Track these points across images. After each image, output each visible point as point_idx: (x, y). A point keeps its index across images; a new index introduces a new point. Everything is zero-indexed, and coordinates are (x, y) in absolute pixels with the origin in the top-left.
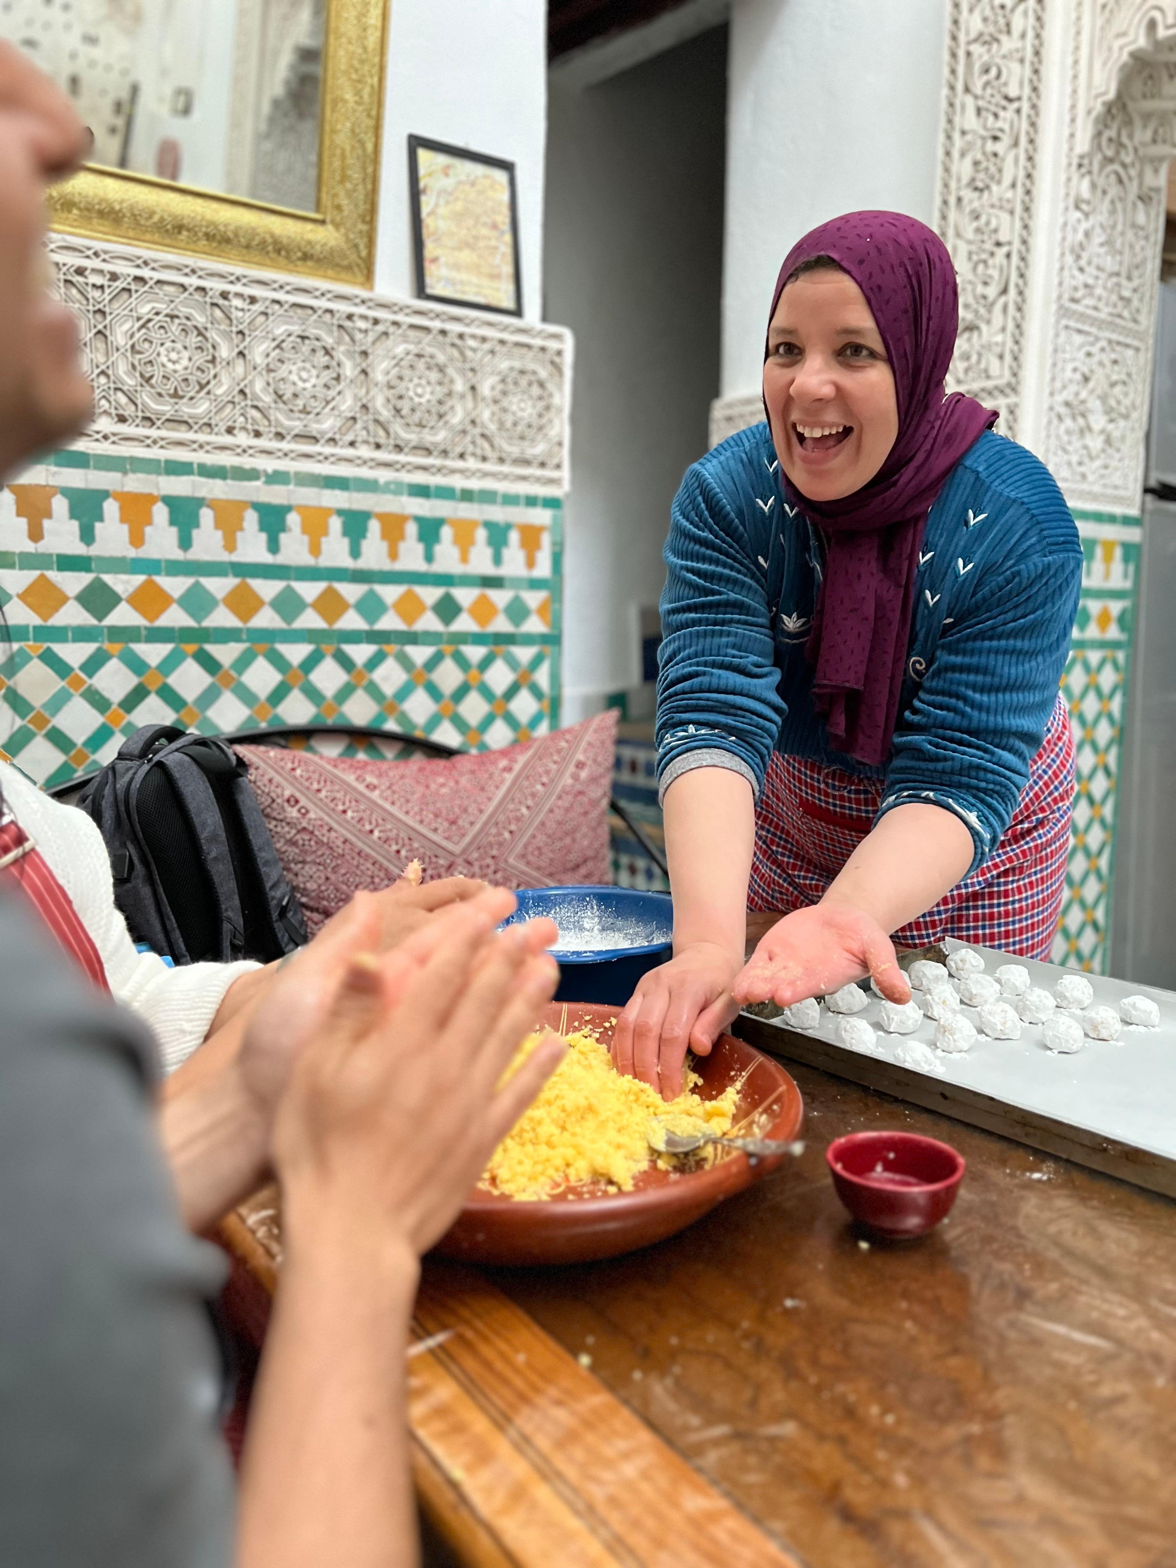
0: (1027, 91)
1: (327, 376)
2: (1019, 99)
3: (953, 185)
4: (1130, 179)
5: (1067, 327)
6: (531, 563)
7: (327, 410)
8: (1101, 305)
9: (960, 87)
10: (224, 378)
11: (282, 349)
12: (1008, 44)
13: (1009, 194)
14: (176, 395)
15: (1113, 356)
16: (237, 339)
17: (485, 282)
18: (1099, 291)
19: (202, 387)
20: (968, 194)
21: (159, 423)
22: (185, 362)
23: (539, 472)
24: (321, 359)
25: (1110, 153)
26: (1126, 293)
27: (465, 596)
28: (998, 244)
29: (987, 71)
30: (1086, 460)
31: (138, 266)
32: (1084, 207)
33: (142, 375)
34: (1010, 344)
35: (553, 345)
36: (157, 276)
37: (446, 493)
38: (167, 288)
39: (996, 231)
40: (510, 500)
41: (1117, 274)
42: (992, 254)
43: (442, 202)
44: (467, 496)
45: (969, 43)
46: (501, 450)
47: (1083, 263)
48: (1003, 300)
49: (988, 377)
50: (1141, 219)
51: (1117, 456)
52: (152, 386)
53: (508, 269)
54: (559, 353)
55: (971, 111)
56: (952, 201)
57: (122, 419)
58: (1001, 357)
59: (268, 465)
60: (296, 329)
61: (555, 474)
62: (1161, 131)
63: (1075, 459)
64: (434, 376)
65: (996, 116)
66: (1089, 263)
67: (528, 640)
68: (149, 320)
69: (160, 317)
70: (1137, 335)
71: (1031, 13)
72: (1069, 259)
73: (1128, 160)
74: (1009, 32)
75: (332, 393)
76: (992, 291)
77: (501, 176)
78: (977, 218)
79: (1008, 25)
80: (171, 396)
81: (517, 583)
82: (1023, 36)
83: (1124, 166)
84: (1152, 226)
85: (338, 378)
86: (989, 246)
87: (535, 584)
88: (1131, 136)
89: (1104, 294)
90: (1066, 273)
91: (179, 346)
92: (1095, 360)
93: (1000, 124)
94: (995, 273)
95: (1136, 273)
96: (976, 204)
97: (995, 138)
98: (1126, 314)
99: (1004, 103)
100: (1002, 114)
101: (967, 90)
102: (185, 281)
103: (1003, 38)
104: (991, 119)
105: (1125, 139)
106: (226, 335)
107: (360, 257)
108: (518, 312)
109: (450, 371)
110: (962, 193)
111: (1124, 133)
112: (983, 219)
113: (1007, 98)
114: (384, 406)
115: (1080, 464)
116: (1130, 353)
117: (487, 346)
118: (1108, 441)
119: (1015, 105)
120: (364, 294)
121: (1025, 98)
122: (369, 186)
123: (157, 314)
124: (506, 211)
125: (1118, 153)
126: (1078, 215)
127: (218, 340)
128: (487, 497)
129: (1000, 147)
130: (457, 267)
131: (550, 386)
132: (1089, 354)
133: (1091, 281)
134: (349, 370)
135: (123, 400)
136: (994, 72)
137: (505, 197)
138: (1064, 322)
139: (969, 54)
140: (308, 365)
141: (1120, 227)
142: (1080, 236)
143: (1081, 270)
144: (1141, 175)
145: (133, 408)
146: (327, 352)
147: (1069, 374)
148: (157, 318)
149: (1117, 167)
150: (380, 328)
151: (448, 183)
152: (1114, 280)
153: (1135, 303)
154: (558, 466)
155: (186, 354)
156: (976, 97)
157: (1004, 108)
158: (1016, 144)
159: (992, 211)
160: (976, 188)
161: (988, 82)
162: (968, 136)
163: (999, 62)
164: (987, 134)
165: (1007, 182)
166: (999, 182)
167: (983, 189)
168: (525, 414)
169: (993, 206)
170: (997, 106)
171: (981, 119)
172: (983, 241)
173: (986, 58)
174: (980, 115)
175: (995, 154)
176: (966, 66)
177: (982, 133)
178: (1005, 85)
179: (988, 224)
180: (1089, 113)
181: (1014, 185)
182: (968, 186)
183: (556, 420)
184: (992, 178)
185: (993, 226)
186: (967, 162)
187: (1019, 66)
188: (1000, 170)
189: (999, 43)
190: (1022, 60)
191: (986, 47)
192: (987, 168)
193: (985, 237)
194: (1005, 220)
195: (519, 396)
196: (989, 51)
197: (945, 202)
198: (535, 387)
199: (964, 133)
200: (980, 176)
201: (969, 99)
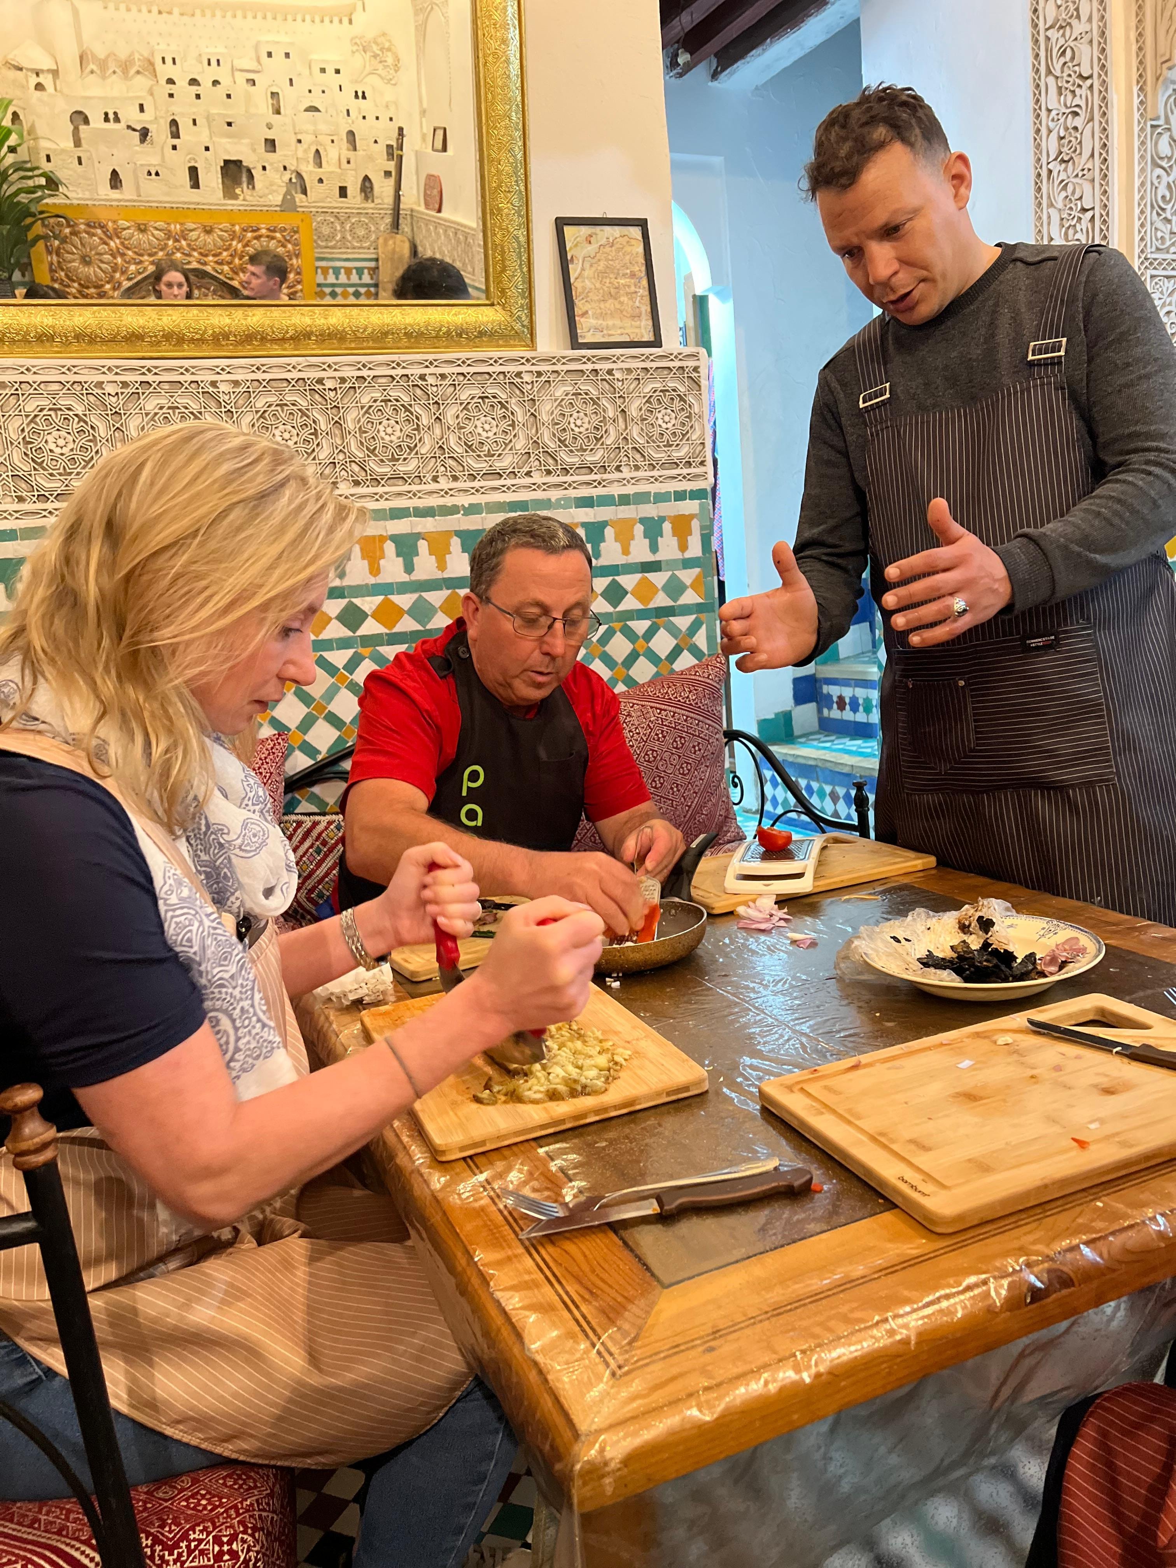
0: (1096, 69)
1: (504, 425)
2: (1090, 77)
3: (1044, 158)
5: (1152, 277)
6: (683, 547)
7: (506, 451)
9: (1043, 69)
10: (426, 438)
11: (468, 410)
12: (1079, 27)
13: (1089, 165)
14: (393, 459)
16: (433, 408)
17: (628, 323)
19: (411, 449)
20: (1055, 166)
21: (383, 482)
22: (398, 433)
23: (685, 471)
24: (500, 412)
27: (628, 581)
28: (1084, 210)
29: (1064, 53)
31: (359, 369)
32: (1164, 163)
33: (368, 449)
35: (691, 363)
36: (372, 373)
37: (606, 501)
38: (381, 380)
39: (1081, 198)
40: (661, 498)
42: (1080, 219)
43: (587, 265)
44: (625, 500)
45: (1047, 30)
46: (651, 458)
47: (1167, 215)
52: (376, 456)
53: (646, 308)
54: (696, 370)
55: (1053, 90)
56: (1044, 174)
57: (357, 483)
59: (465, 500)
60: (477, 392)
61: (700, 470)
64: (590, 409)
65: (1073, 92)
67: (685, 610)
68: (370, 407)
69: (378, 403)
74: (1078, 17)
75: (509, 437)
77: (635, 232)
78: (1065, 188)
79: (1077, 9)
80: (389, 460)
81: (672, 564)
82: (1090, 20)
85: (513, 425)
87: (687, 564)
90: (1148, 228)
91: (392, 422)
93: (1077, 101)
96: (1063, 176)
97: (1076, 114)
99: (1078, 81)
100: (1078, 91)
101: (1049, 72)
102: (393, 373)
103: (1074, 22)
104: (1070, 97)
106: (426, 407)
107: (523, 326)
108: (657, 343)
109: (604, 402)
110: (1050, 166)
112: (1070, 188)
113: (1080, 76)
114: (551, 439)
117: (633, 376)
119: (1089, 82)
120: (528, 354)
121: (1095, 76)
122: (525, 269)
123: (375, 401)
124: (642, 260)
126: (1159, 171)
127: (420, 412)
128: (642, 498)
129: (1079, 122)
130: (602, 316)
131: (691, 399)
134: (520, 416)
135: (356, 468)
136: (1069, 53)
137: (640, 249)
138: (1150, 273)
139: (1048, 39)
140: (489, 419)
142: (1162, 192)
143: (1166, 221)
145: (364, 474)
146: (503, 406)
148: (375, 405)
150: (543, 379)
151: (591, 249)
154: (702, 463)
155: (398, 427)
156: (1057, 78)
157: (1080, 86)
158: (1091, 119)
159: (1075, 180)
160: (1063, 161)
161: (1065, 63)
162: (1054, 113)
163: (1072, 44)
164: (1068, 111)
165: (1086, 153)
166: (1080, 154)
167: (1068, 161)
168: (669, 425)
169: (1077, 176)
170: (1074, 84)
171: (1062, 97)
172: (1071, 209)
173: (1062, 41)
174: (1060, 94)
175: (1076, 129)
176: (1047, 50)
177: (1064, 110)
178: (1079, 65)
179: (1073, 193)
180: (1157, 79)
181: (1092, 155)
182: (1055, 159)
183: (697, 426)
184: (1075, 151)
185: (1077, 196)
186: (1054, 136)
187: (1089, 47)
188: (1080, 143)
189: (1071, 27)
190: (1091, 41)
191: (1061, 31)
192: (1070, 142)
193: (1072, 205)
194: (1087, 187)
195: (663, 411)
196: (1063, 35)
197: (1039, 175)
198: (676, 401)
199: (1049, 111)
200: (1065, 149)
201: (1051, 80)
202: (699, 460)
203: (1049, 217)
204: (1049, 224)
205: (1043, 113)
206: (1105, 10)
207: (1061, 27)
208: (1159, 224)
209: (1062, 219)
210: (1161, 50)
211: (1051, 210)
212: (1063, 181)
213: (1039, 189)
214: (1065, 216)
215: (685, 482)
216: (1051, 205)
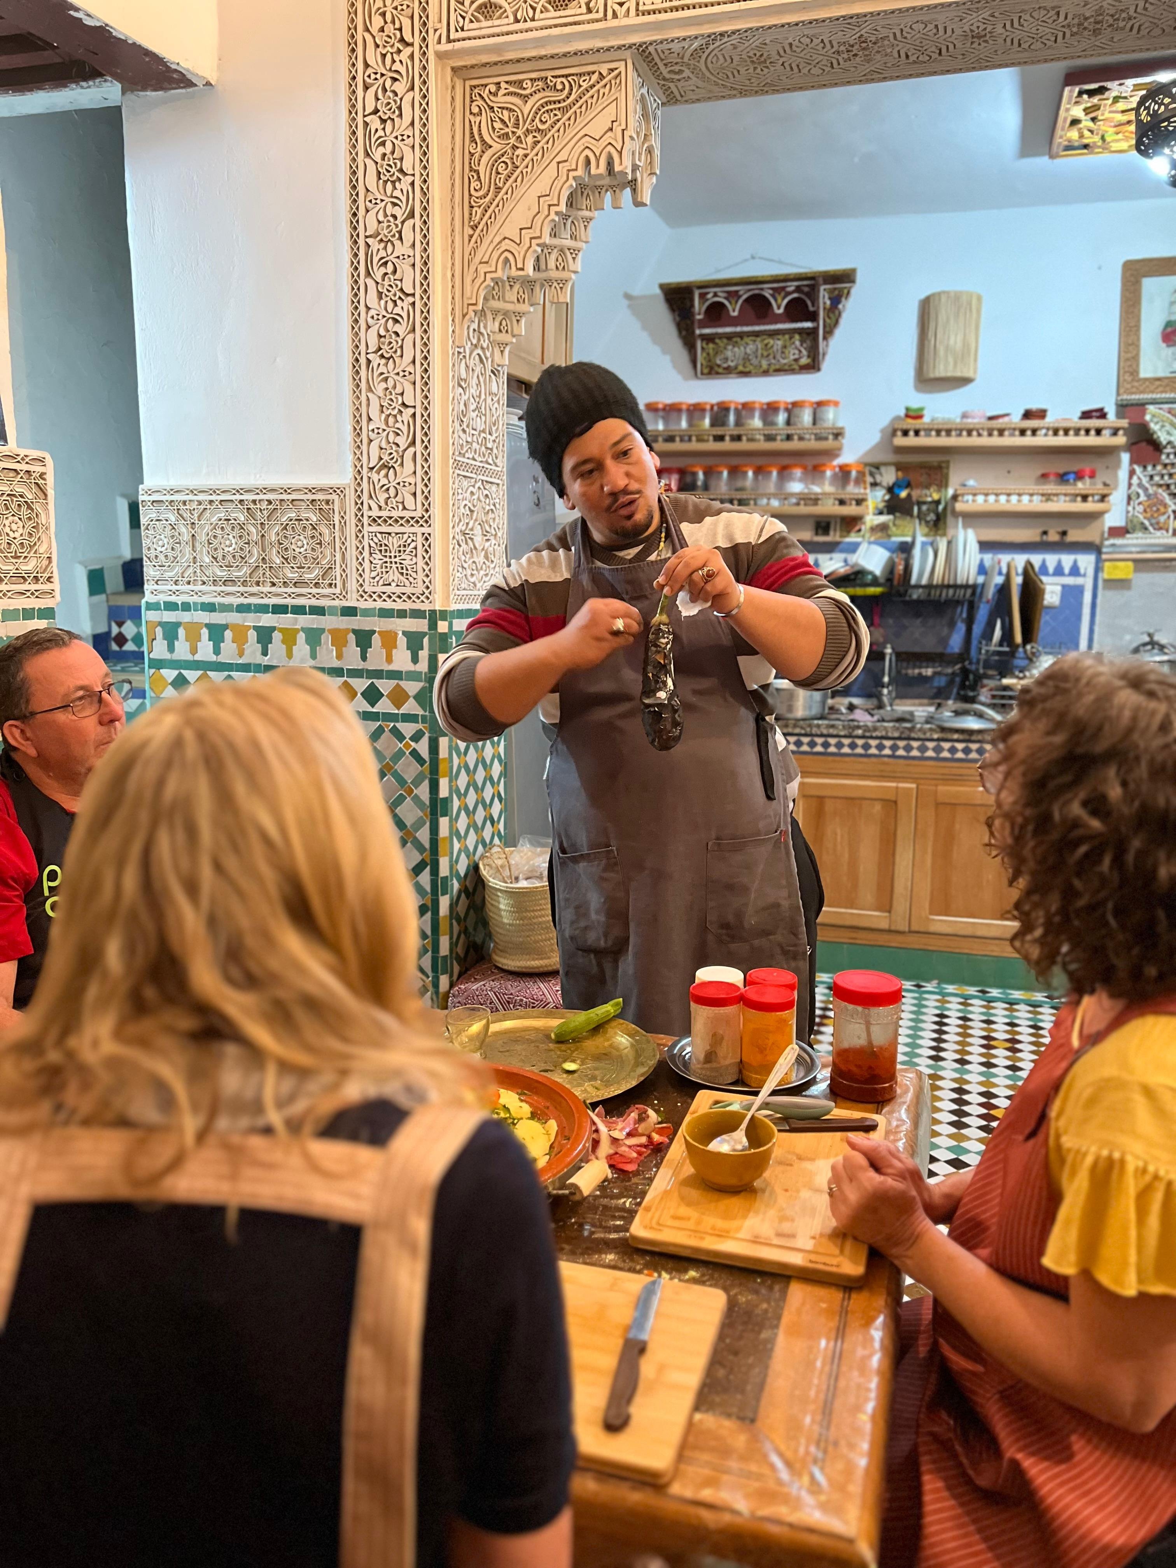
0: (419, 291)
2: (412, 295)
3: (362, 347)
4: (487, 358)
5: (459, 475)
8: (476, 457)
9: (362, 269)
12: (401, 249)
13: (410, 369)
15: (486, 492)
18: (475, 445)
20: (375, 360)
23: (33, 587)
25: (475, 342)
26: (489, 445)
28: (405, 405)
29: (385, 264)
30: (475, 572)
32: (463, 384)
34: (420, 486)
35: (35, 467)
39: (402, 394)
40: (9, 615)
41: (484, 431)
42: (400, 412)
45: (367, 237)
47: (464, 426)
48: (412, 450)
49: (404, 508)
50: (494, 389)
51: (492, 566)
54: (42, 476)
55: (373, 292)
56: (363, 361)
58: (414, 494)
61: (47, 587)
62: (504, 323)
63: (469, 572)
65: (395, 302)
66: (468, 426)
70: (497, 475)
71: (417, 229)
72: (457, 424)
73: (485, 345)
74: (401, 238)
76: (403, 441)
78: (386, 380)
79: (400, 233)
82: (413, 247)
83: (482, 348)
84: (501, 392)
86: (397, 405)
88: (485, 327)
89: (478, 447)
90: (456, 435)
92: (475, 497)
93: (397, 310)
94: (405, 429)
95: (494, 429)
96: (382, 369)
97: (396, 321)
98: (490, 461)
99: (400, 294)
100: (399, 302)
101: (369, 275)
103: (396, 243)
104: (390, 305)
105: (482, 330)
110: (370, 356)
111: (482, 325)
112: (390, 383)
113: (401, 290)
115: (472, 575)
116: (494, 488)
118: (486, 557)
119: (411, 299)
121: (417, 296)
125: (479, 340)
126: (461, 390)
129: (400, 329)
131: (37, 507)
132: (472, 493)
133: (469, 440)
136: (390, 266)
138: (457, 471)
139: (368, 245)
141: (483, 397)
142: (462, 407)
143: (464, 431)
144: (492, 354)
147: (462, 510)
149: (479, 351)
152: (483, 435)
153: (495, 451)
154: (49, 579)
156: (377, 283)
157: (401, 299)
158: (413, 331)
159: (396, 377)
160: (382, 356)
161: (386, 274)
162: (372, 312)
163: (395, 260)
164: (388, 316)
165: (408, 358)
166: (402, 356)
167: (389, 359)
168: (17, 535)
169: (398, 374)
170: (395, 295)
171: (383, 302)
172: (392, 400)
173: (382, 253)
174: (380, 298)
175: (397, 334)
176: (367, 255)
177: (385, 313)
178: (401, 280)
179: (395, 387)
180: (464, 316)
181: (414, 362)
182: (376, 352)
183: (44, 538)
184: (396, 352)
185: (399, 390)
186: (373, 333)
187: (411, 269)
188: (402, 347)
189: (393, 245)
190: (414, 265)
191: (382, 245)
192: (390, 343)
193: (393, 397)
194: (408, 388)
195: (11, 518)
196: (385, 248)
197: (357, 360)
198: (24, 508)
199: (368, 308)
200: (385, 347)
201: (370, 283)
202: (46, 575)
203: (368, 399)
204: (368, 405)
205: (362, 308)
206: (428, 244)
207: (381, 240)
208: (461, 433)
209: (382, 406)
210: (468, 293)
211: (370, 395)
212: (382, 374)
213: (357, 372)
214: (385, 404)
215: (33, 599)
216: (370, 389)
